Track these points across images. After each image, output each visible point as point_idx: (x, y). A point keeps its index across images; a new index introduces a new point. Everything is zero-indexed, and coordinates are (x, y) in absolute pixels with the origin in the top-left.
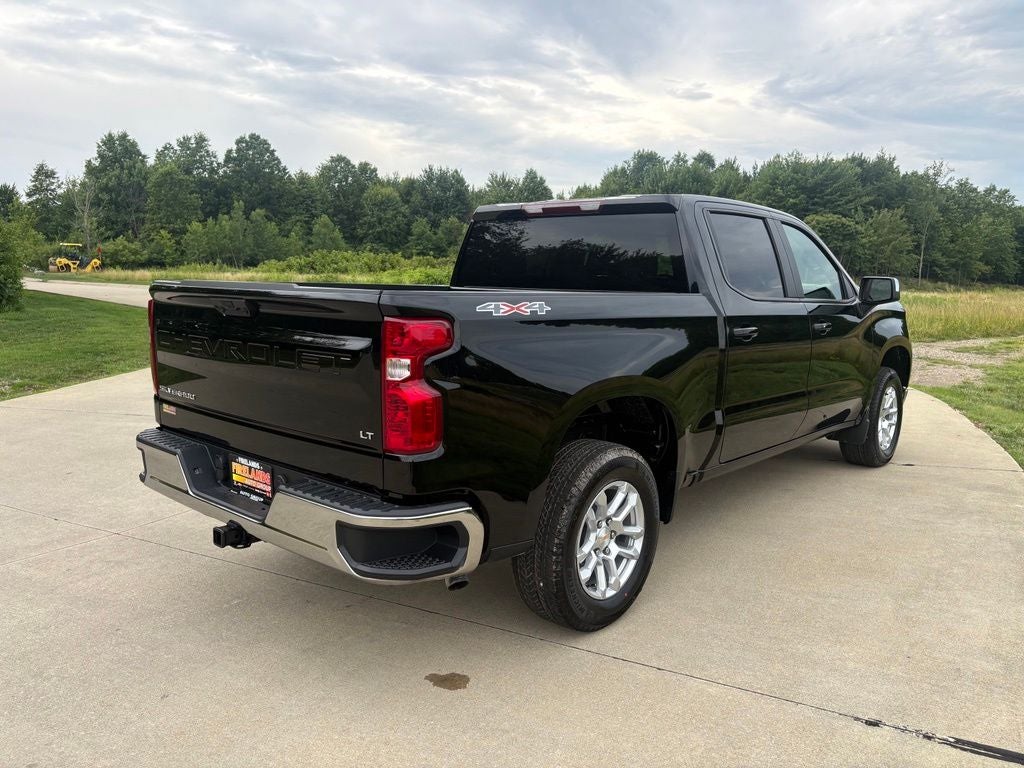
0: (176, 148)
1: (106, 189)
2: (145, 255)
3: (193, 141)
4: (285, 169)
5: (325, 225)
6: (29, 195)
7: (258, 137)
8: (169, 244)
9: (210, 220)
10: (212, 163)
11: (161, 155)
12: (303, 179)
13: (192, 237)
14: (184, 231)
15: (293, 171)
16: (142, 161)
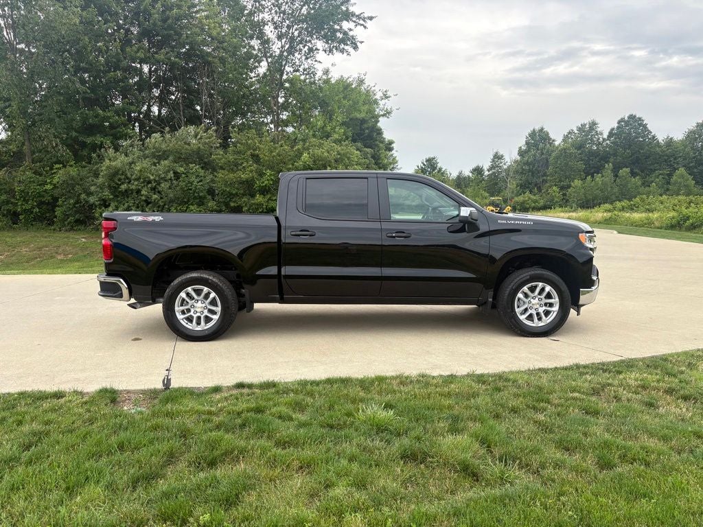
0: (576, 132)
1: (527, 163)
2: (542, 203)
3: (587, 126)
4: (654, 137)
5: (682, 176)
6: (488, 171)
7: (635, 116)
8: (558, 195)
9: (589, 178)
10: (599, 139)
11: (566, 138)
12: (670, 142)
13: (574, 190)
14: (569, 186)
15: (661, 138)
16: (550, 144)
